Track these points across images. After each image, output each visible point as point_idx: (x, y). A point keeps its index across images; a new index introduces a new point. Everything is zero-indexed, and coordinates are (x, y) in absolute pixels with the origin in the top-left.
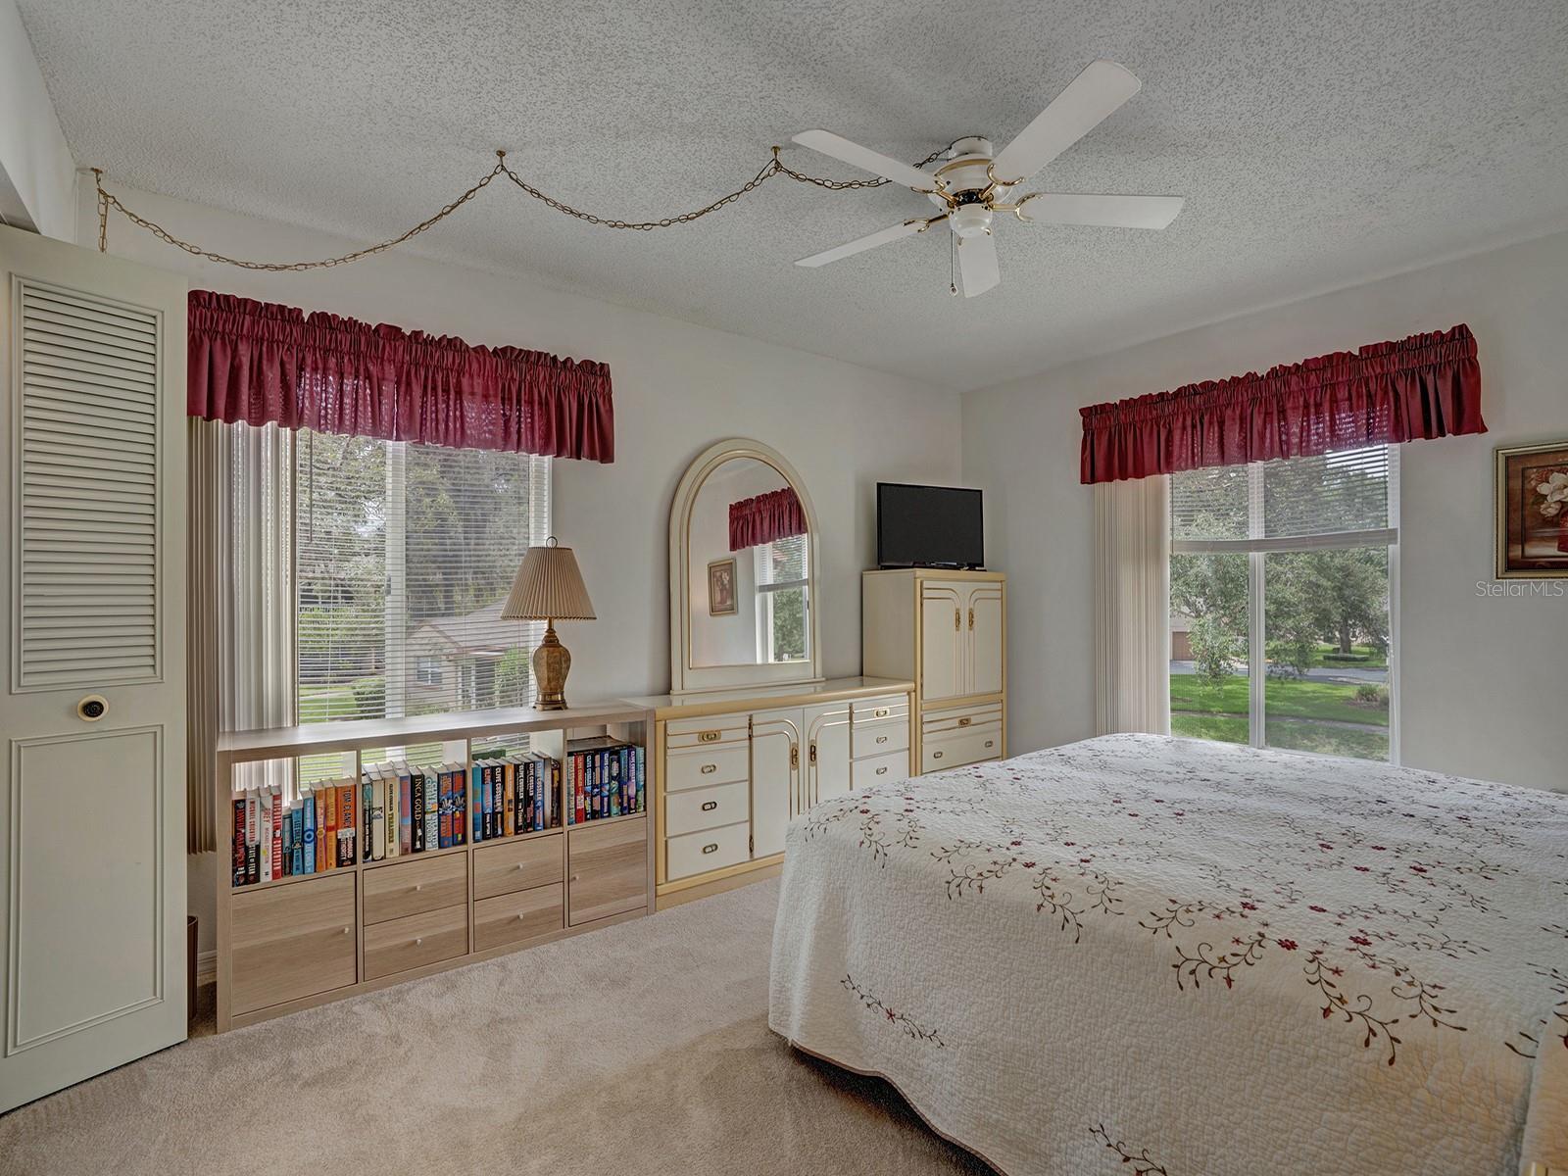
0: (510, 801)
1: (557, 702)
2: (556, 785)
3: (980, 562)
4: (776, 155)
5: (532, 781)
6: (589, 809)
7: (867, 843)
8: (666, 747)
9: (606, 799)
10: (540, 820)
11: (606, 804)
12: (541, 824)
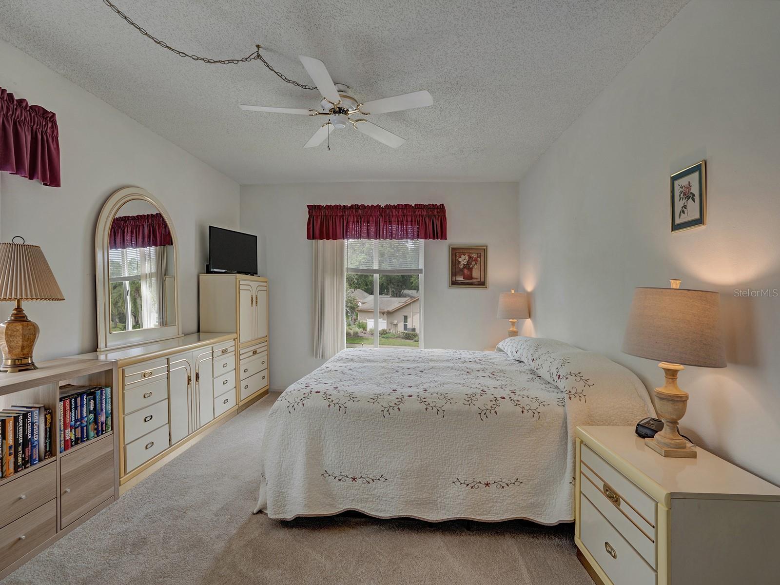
0: (10, 447)
1: (28, 364)
2: (48, 425)
3: (256, 272)
4: (258, 49)
5: (29, 427)
6: (73, 438)
7: (332, 405)
8: (124, 385)
9: (85, 428)
10: (36, 456)
11: (85, 432)
12: (37, 459)
